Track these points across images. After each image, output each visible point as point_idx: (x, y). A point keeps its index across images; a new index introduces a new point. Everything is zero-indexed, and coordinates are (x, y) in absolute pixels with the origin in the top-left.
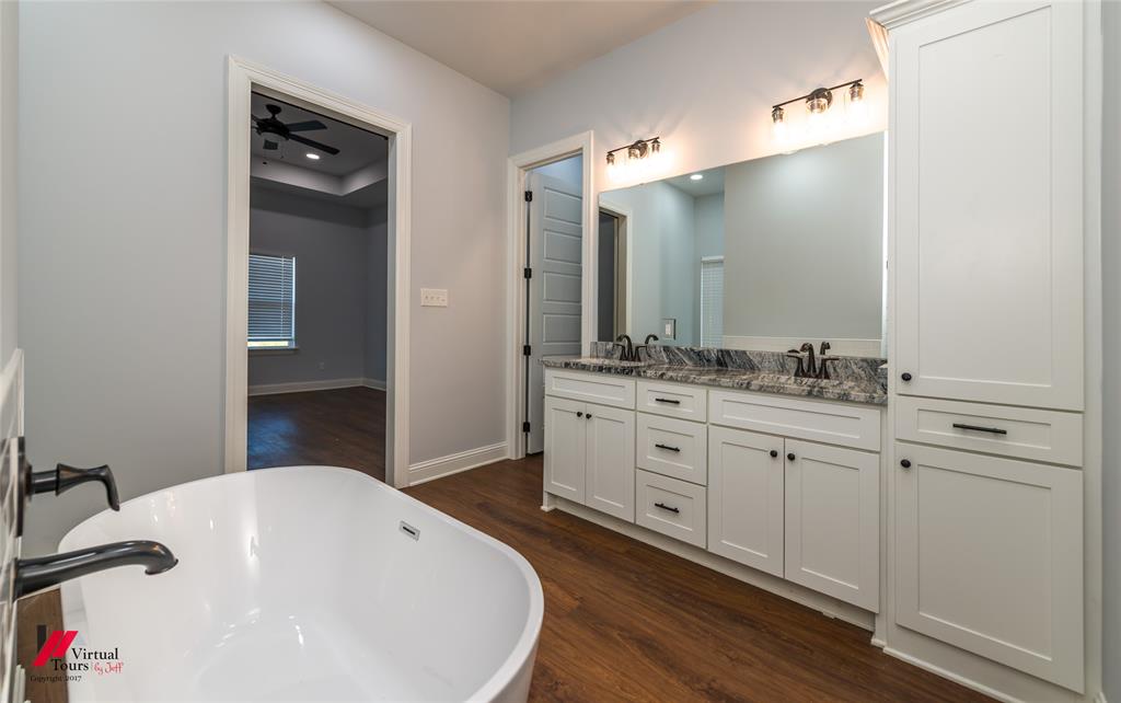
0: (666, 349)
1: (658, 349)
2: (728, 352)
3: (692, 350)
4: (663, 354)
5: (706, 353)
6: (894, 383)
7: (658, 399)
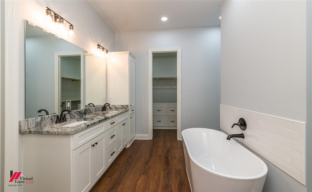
6: (129, 107)
7: (112, 124)
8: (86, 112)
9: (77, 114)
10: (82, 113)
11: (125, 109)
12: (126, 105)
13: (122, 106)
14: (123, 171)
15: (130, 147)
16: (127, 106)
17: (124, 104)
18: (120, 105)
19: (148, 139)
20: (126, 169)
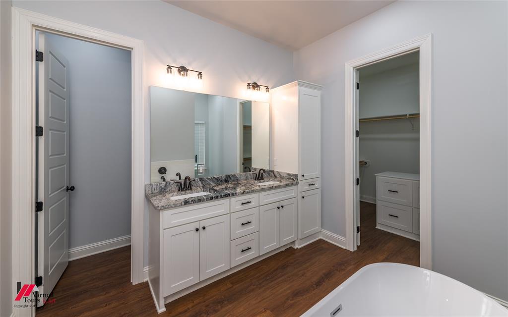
0: (201, 180)
1: (196, 180)
2: (229, 176)
3: (214, 178)
4: (200, 183)
5: (220, 178)
6: (300, 178)
7: (242, 204)
8: (229, 179)
9: (213, 182)
10: (221, 181)
11: (292, 180)
12: (293, 175)
13: (289, 175)
14: (253, 286)
15: (301, 248)
16: (296, 176)
17: (291, 173)
18: (287, 173)
19: (344, 248)
20: (260, 284)
